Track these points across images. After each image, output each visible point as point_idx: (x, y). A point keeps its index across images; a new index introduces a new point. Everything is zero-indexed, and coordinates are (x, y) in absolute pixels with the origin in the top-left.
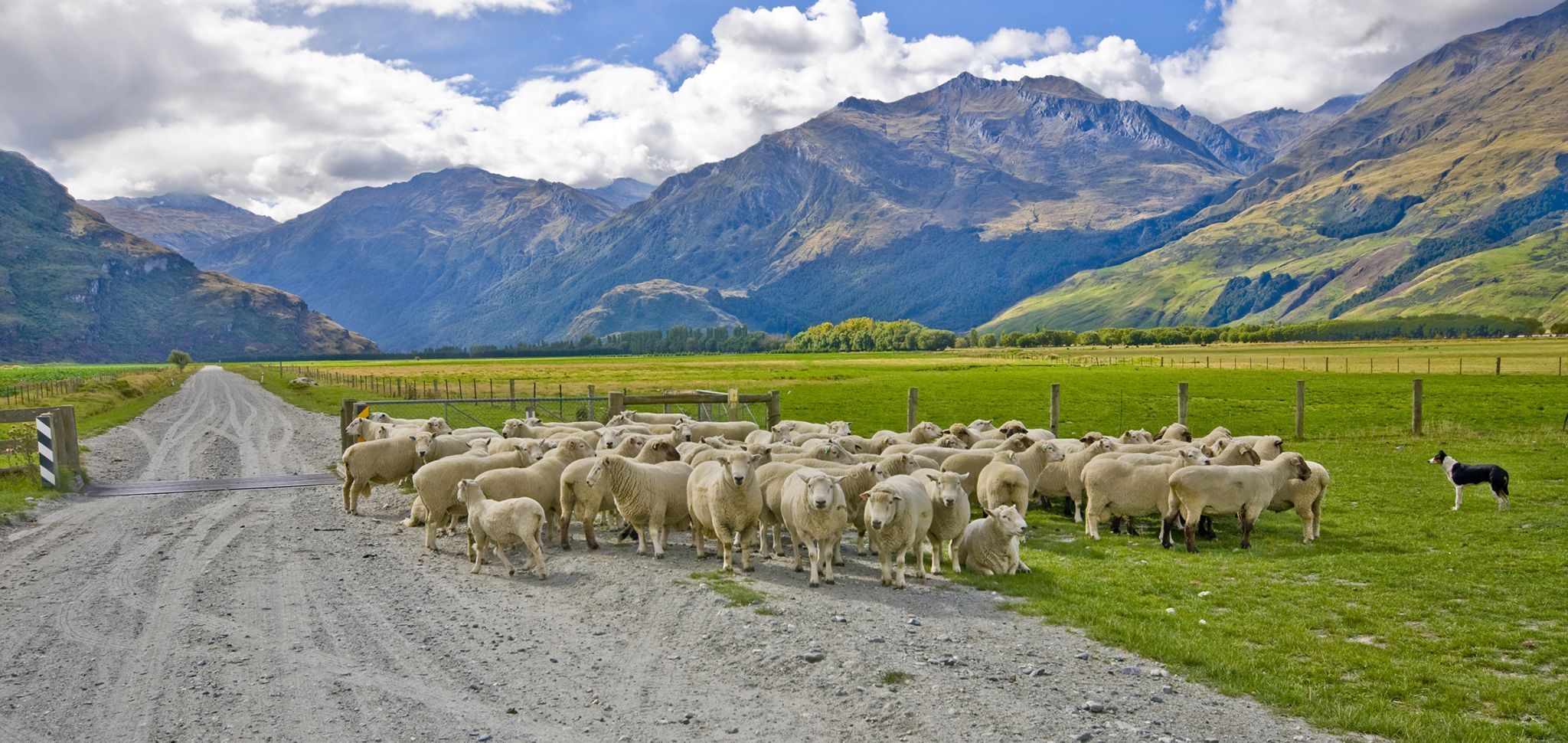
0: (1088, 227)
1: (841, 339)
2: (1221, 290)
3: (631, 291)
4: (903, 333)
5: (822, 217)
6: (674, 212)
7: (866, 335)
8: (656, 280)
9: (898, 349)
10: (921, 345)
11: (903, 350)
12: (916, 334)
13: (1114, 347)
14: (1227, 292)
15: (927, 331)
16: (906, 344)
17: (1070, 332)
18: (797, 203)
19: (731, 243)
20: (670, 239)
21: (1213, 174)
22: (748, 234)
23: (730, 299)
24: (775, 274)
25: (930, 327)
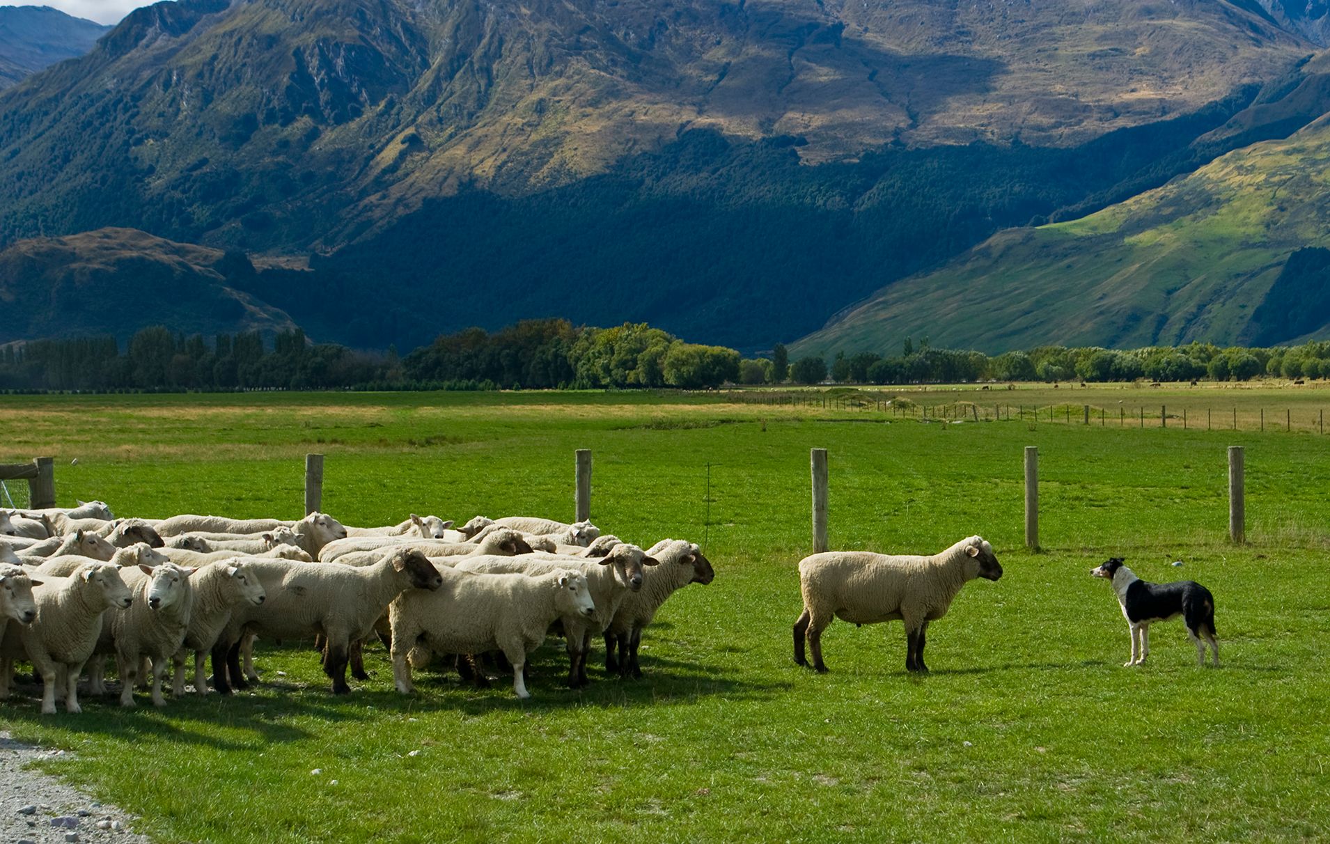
0: (1016, 142)
1: (505, 362)
2: (1275, 273)
3: (52, 253)
4: (632, 351)
5: (471, 104)
6: (149, 83)
7: (556, 355)
8: (108, 230)
9: (621, 385)
10: (670, 377)
11: (631, 386)
12: (659, 355)
13: (1062, 385)
14: (1283, 280)
15: (680, 348)
16: (639, 373)
17: (973, 354)
18: (416, 75)
19: (275, 153)
20: (139, 142)
21: (1258, 43)
22: (313, 135)
23: (274, 274)
24: (370, 223)
25: (689, 341)
